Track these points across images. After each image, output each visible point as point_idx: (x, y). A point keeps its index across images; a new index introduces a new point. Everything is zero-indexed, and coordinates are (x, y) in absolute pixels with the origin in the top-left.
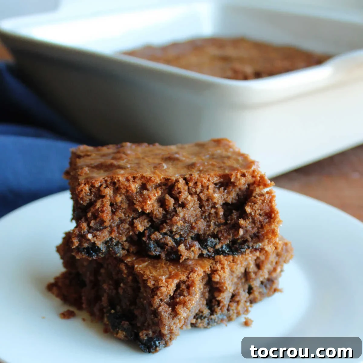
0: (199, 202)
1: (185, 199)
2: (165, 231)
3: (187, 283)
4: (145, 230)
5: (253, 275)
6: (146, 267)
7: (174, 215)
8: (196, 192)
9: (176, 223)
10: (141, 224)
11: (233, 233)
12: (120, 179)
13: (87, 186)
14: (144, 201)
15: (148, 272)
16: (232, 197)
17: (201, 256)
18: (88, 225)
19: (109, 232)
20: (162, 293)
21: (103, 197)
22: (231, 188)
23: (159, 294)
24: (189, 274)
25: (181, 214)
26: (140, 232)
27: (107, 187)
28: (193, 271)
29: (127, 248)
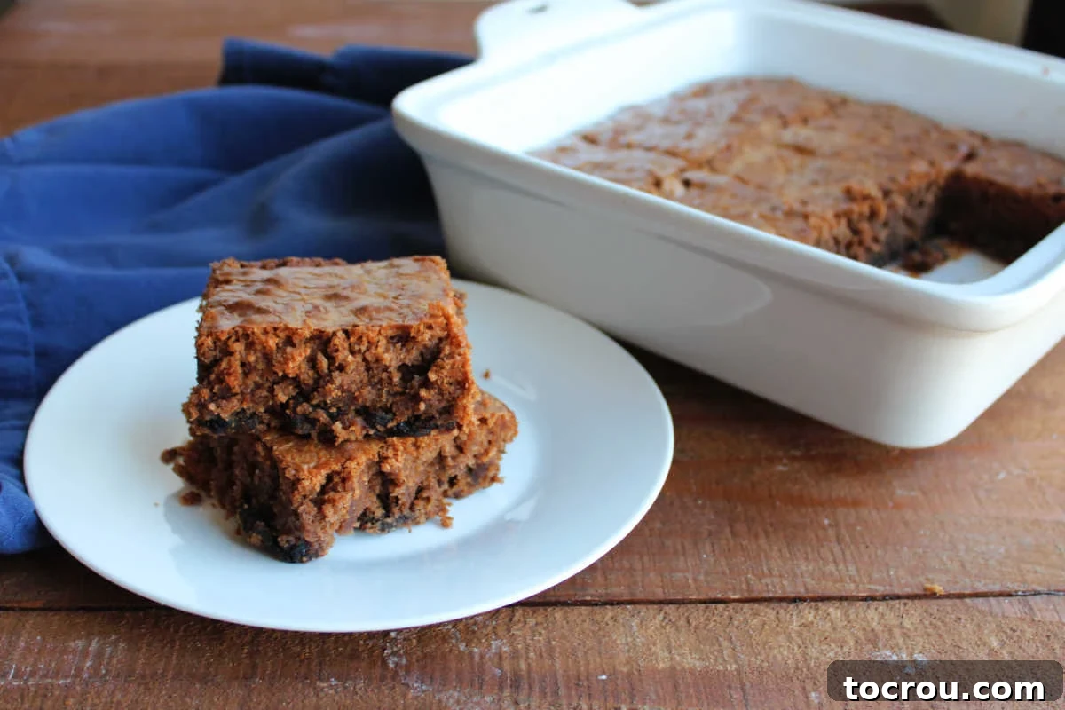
0: (364, 363)
1: (344, 360)
2: (315, 402)
3: (342, 475)
4: (290, 399)
5: (450, 462)
6: (288, 451)
7: (329, 381)
8: (360, 350)
9: (330, 392)
10: (283, 392)
11: (412, 407)
12: (256, 330)
13: (210, 338)
14: (286, 361)
15: (289, 458)
16: (412, 356)
17: (367, 436)
18: (211, 390)
19: (238, 400)
20: (304, 488)
21: (232, 354)
22: (410, 345)
23: (300, 487)
24: (346, 462)
25: (338, 382)
26: (282, 404)
27: (237, 340)
28: (350, 459)
29: (266, 421)
